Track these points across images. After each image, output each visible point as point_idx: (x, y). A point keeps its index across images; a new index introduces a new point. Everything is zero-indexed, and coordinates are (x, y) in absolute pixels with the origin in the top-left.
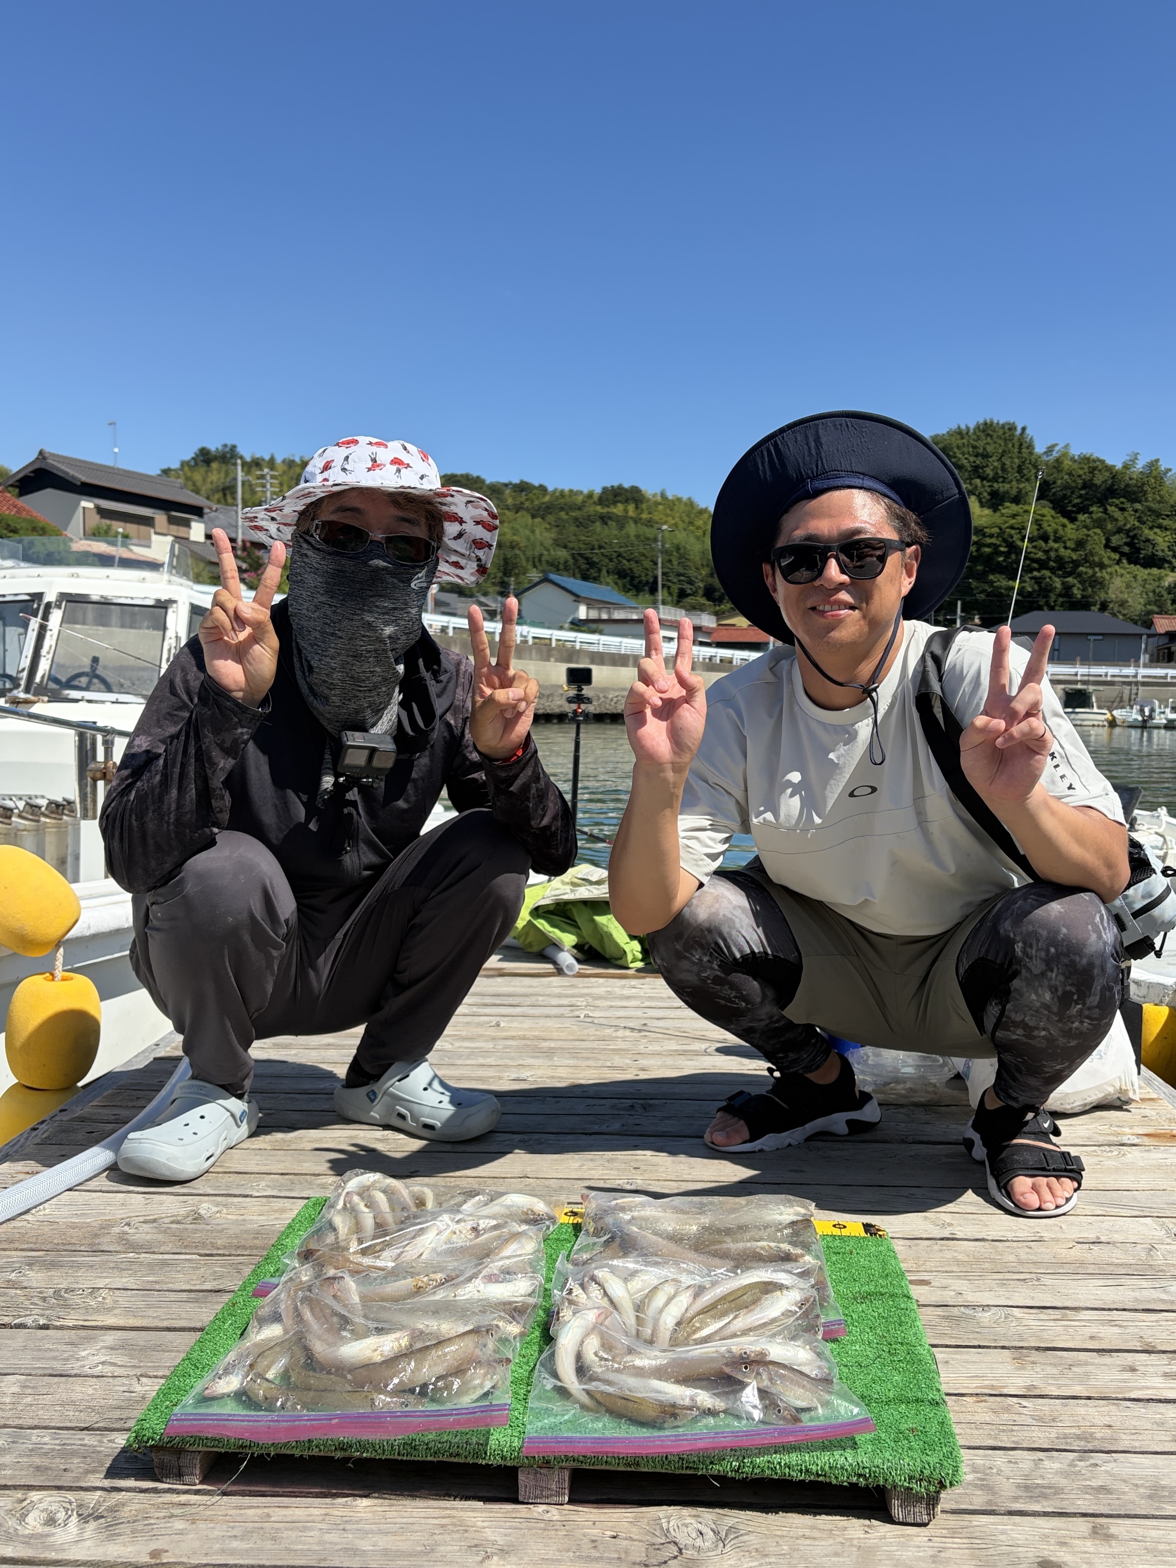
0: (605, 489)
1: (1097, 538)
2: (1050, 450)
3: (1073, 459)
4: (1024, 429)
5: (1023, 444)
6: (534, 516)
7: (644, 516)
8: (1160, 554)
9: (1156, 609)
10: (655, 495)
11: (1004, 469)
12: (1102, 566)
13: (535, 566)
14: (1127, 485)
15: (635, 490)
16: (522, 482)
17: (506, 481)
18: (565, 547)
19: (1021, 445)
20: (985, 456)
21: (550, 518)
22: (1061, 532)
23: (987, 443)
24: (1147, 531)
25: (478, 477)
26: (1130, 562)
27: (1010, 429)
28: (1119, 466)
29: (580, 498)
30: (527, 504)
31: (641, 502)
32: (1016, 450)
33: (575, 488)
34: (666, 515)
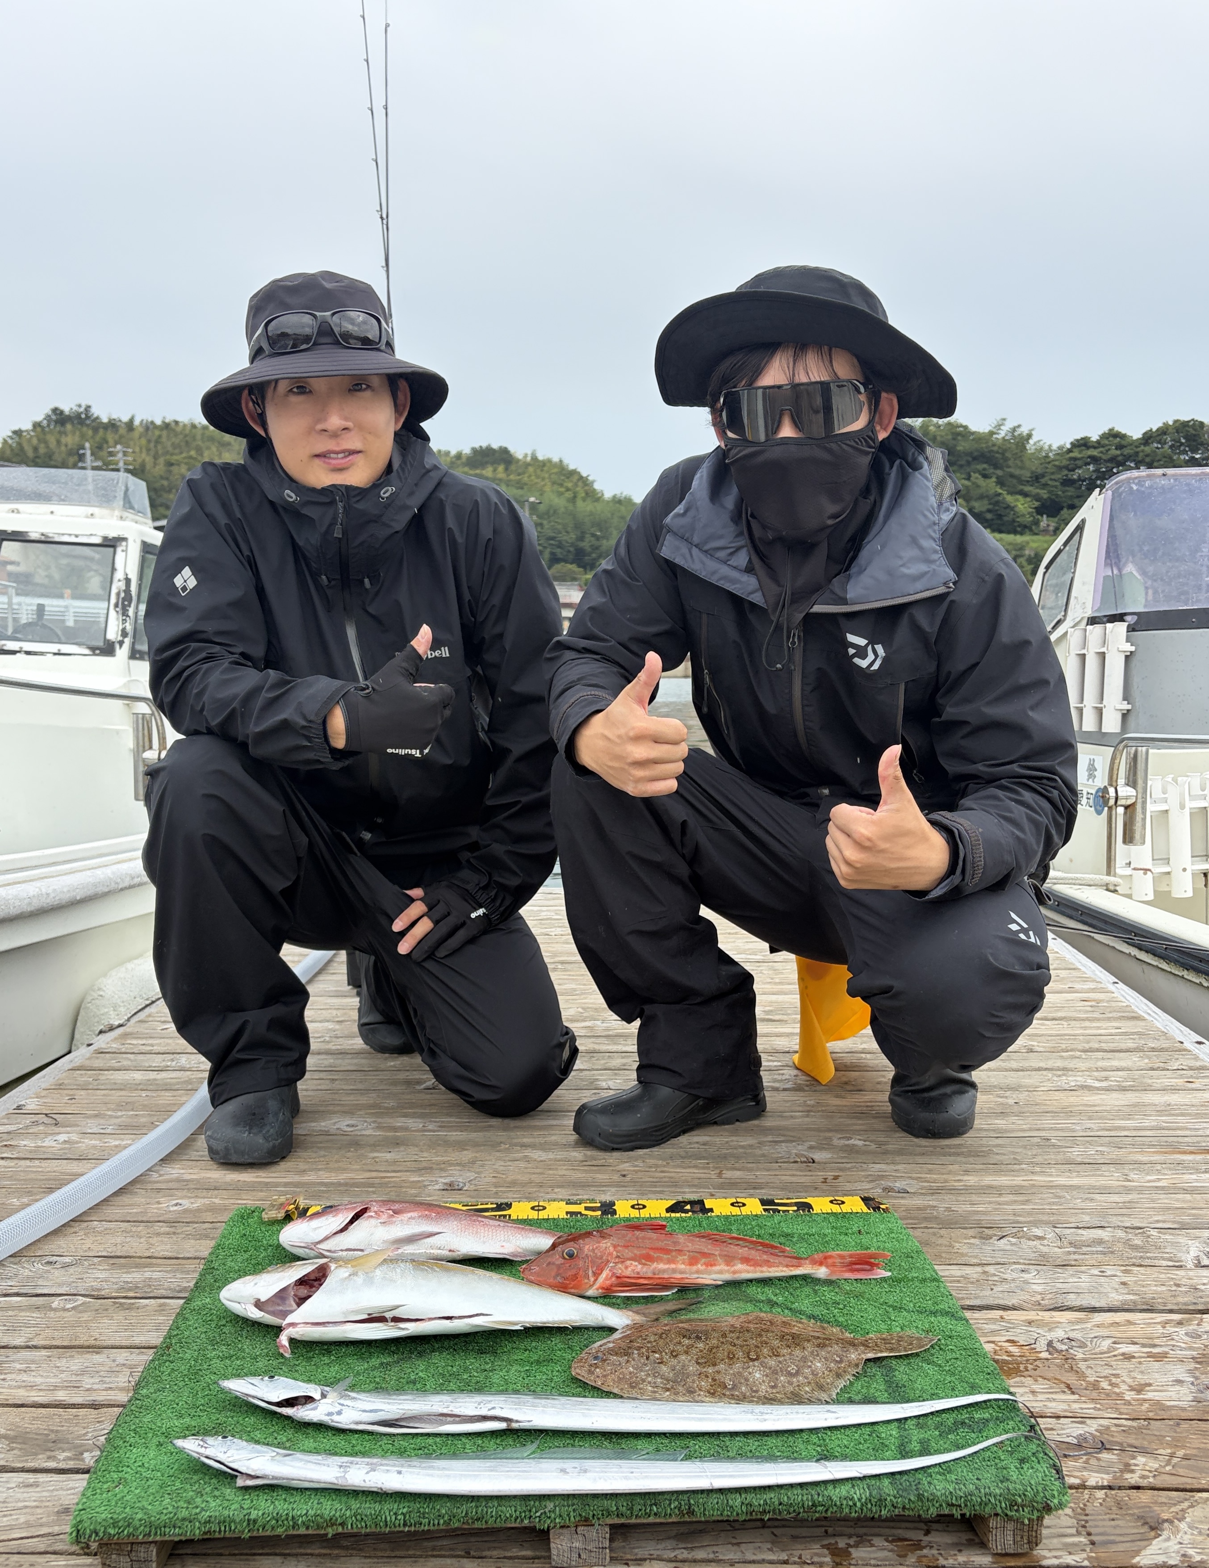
0: (472, 449)
7: (514, 477)
10: (526, 456)
15: (504, 451)
24: (1008, 499)
28: (983, 431)
34: (538, 477)
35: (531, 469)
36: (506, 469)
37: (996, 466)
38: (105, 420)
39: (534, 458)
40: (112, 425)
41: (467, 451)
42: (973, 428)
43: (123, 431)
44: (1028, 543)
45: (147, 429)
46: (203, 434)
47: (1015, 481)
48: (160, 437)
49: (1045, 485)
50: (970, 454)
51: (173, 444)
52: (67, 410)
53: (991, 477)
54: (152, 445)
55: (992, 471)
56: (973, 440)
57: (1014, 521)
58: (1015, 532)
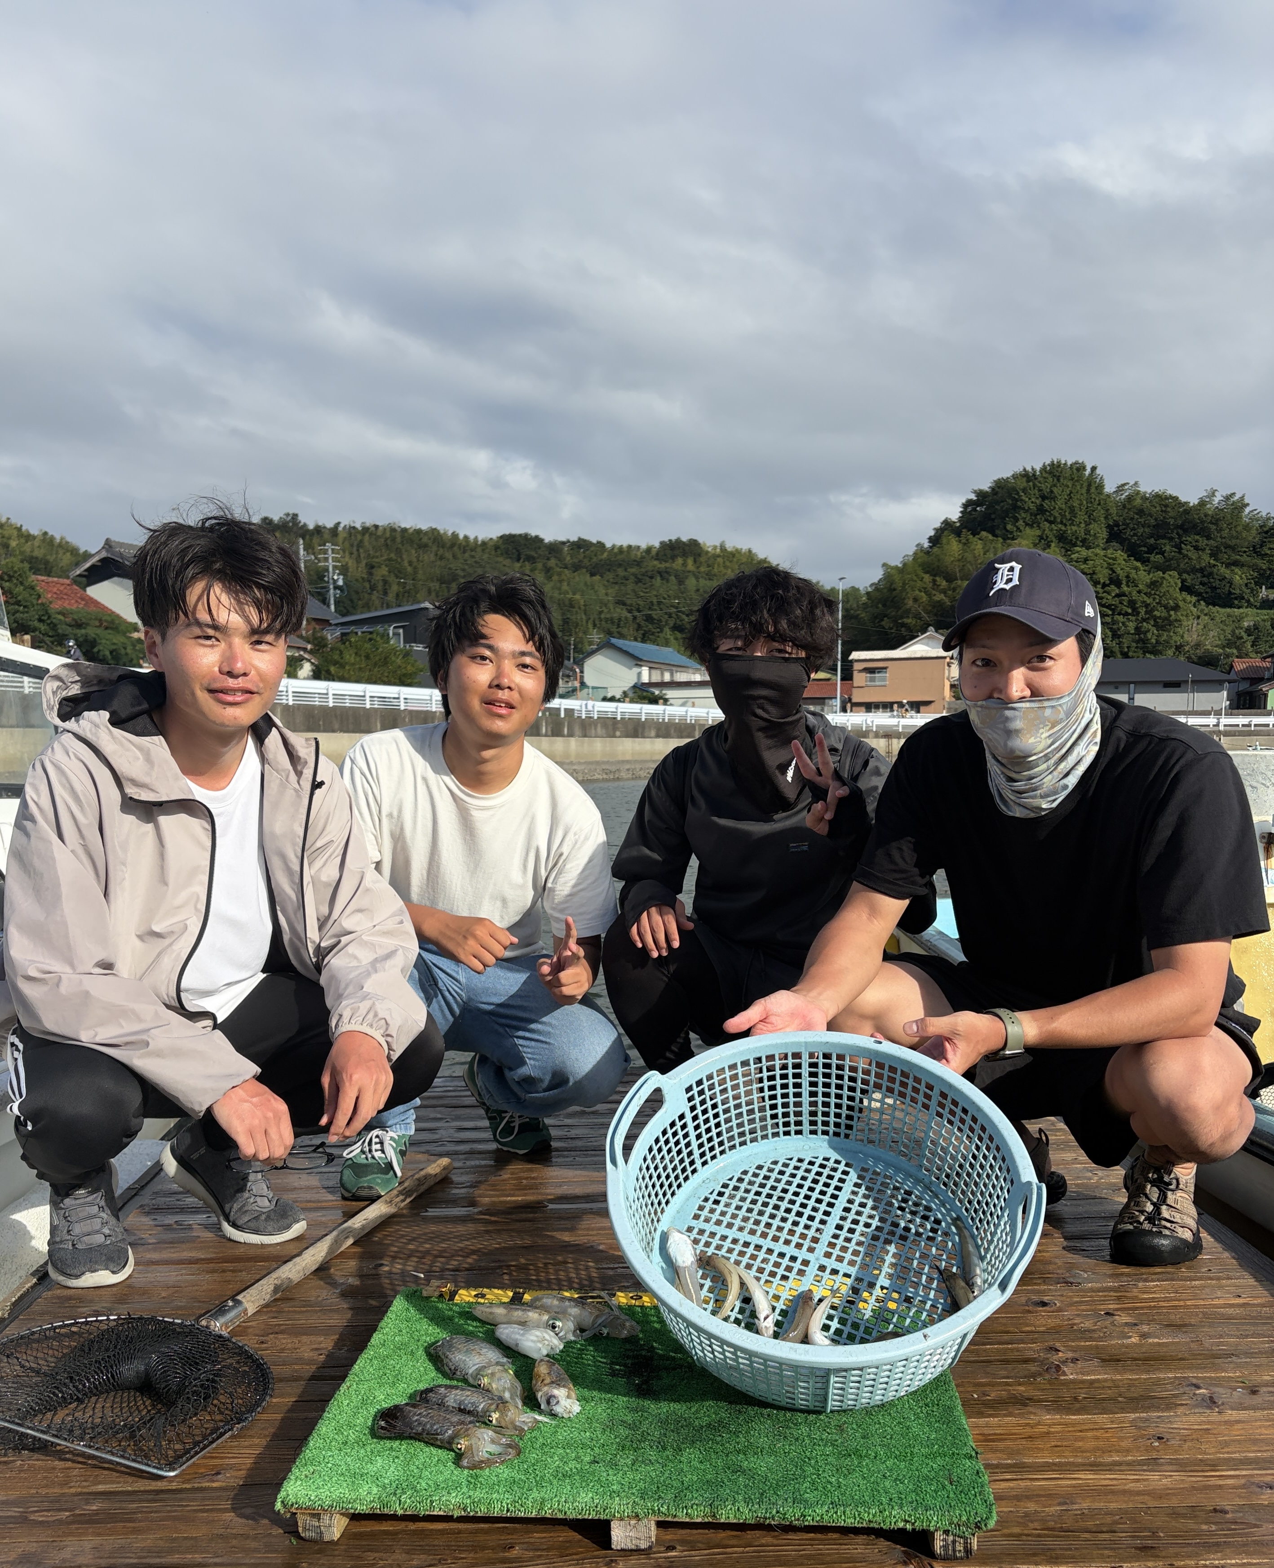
0: (661, 543)
1: (1172, 580)
2: (1121, 488)
3: (1144, 498)
4: (1094, 469)
5: (1093, 484)
6: (592, 575)
7: (703, 569)
8: (1238, 591)
9: (1235, 651)
10: (715, 547)
11: (1072, 510)
12: (1176, 608)
13: (595, 626)
14: (1202, 522)
15: (694, 543)
16: (580, 539)
17: (564, 539)
18: (624, 604)
19: (1089, 485)
20: (1054, 498)
21: (610, 576)
22: (1133, 574)
23: (1055, 486)
24: (1223, 570)
25: (537, 537)
26: (1208, 604)
27: (1078, 470)
28: (1193, 501)
29: (639, 554)
30: (586, 561)
31: (699, 555)
32: (1084, 491)
33: (633, 543)
34: (726, 567)
35: (720, 560)
36: (695, 561)
37: (1208, 538)
38: (311, 526)
39: (723, 548)
40: (318, 530)
41: (657, 545)
42: (1183, 499)
43: (327, 536)
44: (1247, 615)
45: (350, 534)
46: (403, 537)
47: (1229, 552)
48: (361, 541)
49: (1263, 556)
50: (1181, 527)
51: (374, 548)
52: (276, 518)
53: (1203, 550)
54: (355, 549)
55: (1206, 542)
56: (1185, 510)
57: (1230, 593)
58: (1231, 606)
